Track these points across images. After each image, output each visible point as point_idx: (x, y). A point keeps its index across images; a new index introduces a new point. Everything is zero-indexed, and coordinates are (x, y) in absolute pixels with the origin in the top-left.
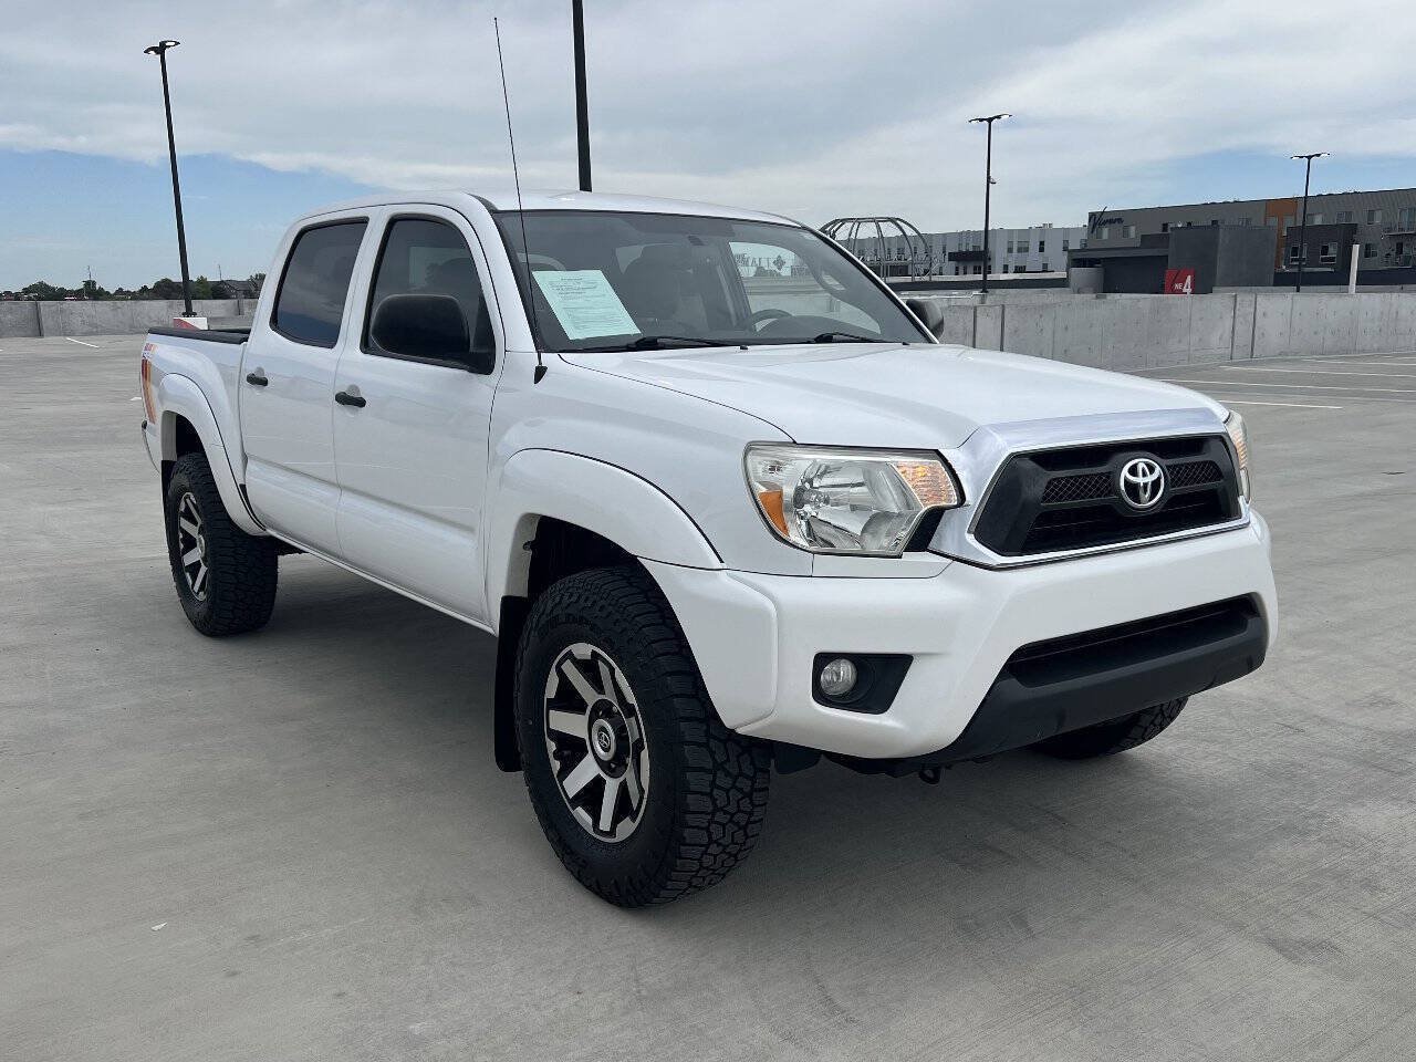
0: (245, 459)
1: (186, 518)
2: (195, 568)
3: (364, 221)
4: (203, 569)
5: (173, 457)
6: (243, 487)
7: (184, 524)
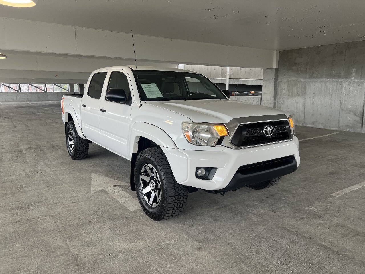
0: (82, 122)
1: (70, 134)
2: (71, 145)
3: (106, 73)
4: (73, 146)
5: (67, 122)
6: (81, 128)
7: (69, 136)
